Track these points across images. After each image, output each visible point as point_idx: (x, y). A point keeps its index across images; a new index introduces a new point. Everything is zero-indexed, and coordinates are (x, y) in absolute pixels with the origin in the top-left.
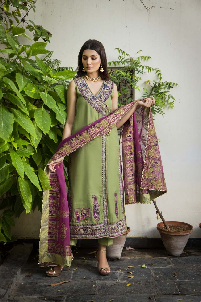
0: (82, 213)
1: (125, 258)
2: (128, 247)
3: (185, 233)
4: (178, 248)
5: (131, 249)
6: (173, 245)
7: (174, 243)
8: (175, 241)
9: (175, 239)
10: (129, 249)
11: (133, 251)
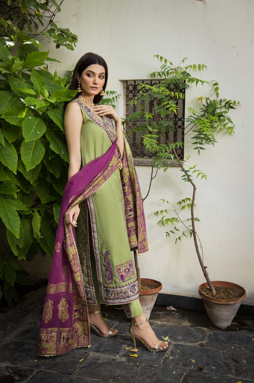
0: (125, 270)
1: (156, 322)
2: (170, 306)
3: (229, 302)
4: (221, 319)
5: (173, 309)
6: (215, 315)
7: (215, 312)
8: (217, 310)
9: (217, 307)
10: (170, 309)
11: (174, 313)
